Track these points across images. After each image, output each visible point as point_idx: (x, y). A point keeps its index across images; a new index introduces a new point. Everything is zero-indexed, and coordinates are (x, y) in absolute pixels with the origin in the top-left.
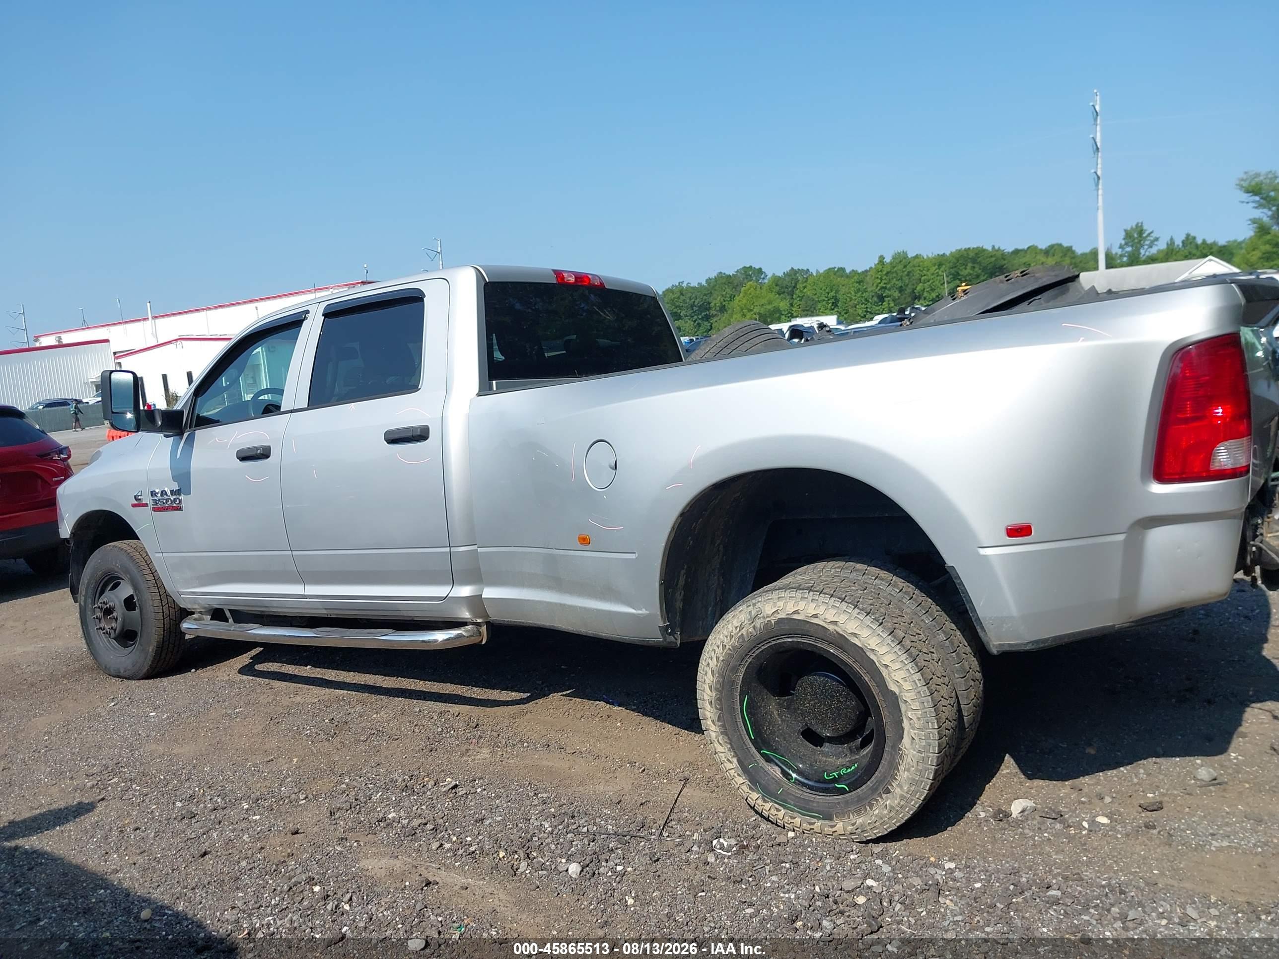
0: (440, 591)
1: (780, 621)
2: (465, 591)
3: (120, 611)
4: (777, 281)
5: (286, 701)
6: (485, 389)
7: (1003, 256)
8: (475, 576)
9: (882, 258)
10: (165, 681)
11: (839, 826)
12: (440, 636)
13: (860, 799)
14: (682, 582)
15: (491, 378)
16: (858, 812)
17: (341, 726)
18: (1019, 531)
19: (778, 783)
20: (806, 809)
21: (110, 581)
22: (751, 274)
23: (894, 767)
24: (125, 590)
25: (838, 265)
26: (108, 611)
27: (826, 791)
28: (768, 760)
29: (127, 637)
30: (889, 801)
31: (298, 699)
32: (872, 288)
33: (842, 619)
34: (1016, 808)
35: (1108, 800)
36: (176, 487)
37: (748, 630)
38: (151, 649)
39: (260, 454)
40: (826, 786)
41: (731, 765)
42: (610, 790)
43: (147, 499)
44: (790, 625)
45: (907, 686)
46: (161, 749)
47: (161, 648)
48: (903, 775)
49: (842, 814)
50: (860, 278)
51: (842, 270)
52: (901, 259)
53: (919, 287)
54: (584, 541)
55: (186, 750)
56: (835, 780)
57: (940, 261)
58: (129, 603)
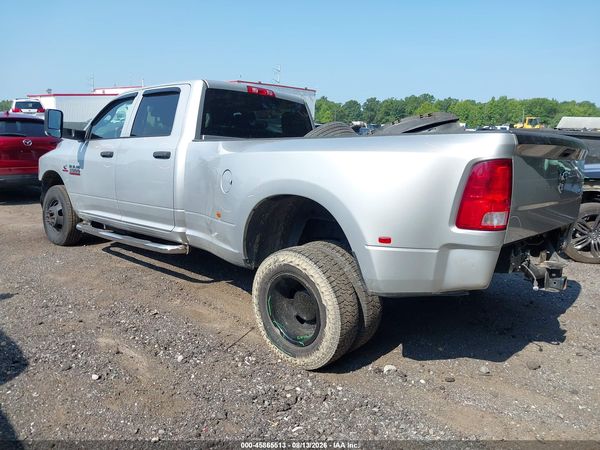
0: (169, 228)
1: (285, 265)
2: (180, 230)
3: (56, 215)
4: (439, 103)
5: (113, 265)
6: (198, 138)
7: (557, 103)
8: (183, 224)
9: (493, 98)
10: (71, 249)
11: (298, 361)
12: (169, 248)
13: (307, 351)
14: (257, 240)
15: (202, 133)
16: (306, 356)
17: (128, 279)
18: (385, 241)
19: (277, 336)
20: (286, 350)
21: (54, 202)
22: (427, 98)
23: (321, 339)
24: (59, 207)
25: (471, 99)
26: (52, 215)
27: (296, 344)
28: (276, 326)
29: (58, 226)
30: (318, 354)
31: (118, 265)
32: (486, 112)
33: (308, 268)
34: (386, 369)
35: (431, 373)
36: (78, 164)
37: (272, 266)
38: (66, 234)
39: (108, 155)
40: (295, 342)
41: (261, 326)
42: (217, 326)
43: (68, 169)
44: (288, 267)
45: (330, 303)
46: (52, 277)
47: (70, 234)
48: (325, 344)
49: (300, 356)
50: (481, 107)
51: (474, 101)
52: (504, 100)
53: (510, 115)
54: (219, 215)
55: (62, 279)
56: (301, 340)
57: (523, 103)
58: (60, 213)
